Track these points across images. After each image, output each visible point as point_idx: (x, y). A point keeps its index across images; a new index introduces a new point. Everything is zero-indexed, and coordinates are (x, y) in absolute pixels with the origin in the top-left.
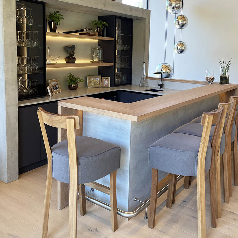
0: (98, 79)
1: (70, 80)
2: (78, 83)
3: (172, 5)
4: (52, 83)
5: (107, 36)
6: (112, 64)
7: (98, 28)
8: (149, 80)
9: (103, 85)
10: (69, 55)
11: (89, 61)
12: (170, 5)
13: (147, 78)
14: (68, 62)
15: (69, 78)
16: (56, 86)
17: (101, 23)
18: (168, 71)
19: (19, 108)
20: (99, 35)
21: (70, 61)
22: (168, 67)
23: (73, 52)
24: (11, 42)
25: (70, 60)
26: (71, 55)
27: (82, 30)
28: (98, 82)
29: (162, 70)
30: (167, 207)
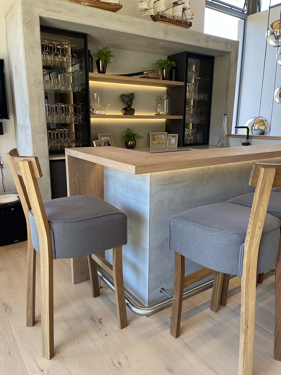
0: (163, 136)
1: (126, 136)
2: (137, 141)
3: (275, 33)
4: (103, 139)
5: (175, 80)
6: (181, 117)
7: (163, 69)
8: (231, 139)
9: (169, 144)
10: (127, 106)
11: (153, 114)
12: (272, 33)
13: (229, 135)
14: (125, 114)
15: (125, 133)
16: (108, 142)
17: (167, 63)
18: (262, 128)
19: (51, 162)
20: (163, 79)
21: (127, 113)
22: (263, 122)
23: (130, 101)
24: (36, 80)
25: (129, 111)
26: (129, 106)
27: (142, 73)
28: (163, 141)
29: (254, 126)
30: (212, 309)
